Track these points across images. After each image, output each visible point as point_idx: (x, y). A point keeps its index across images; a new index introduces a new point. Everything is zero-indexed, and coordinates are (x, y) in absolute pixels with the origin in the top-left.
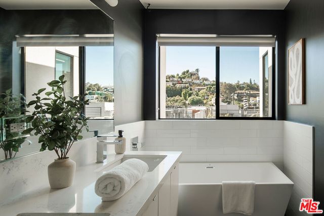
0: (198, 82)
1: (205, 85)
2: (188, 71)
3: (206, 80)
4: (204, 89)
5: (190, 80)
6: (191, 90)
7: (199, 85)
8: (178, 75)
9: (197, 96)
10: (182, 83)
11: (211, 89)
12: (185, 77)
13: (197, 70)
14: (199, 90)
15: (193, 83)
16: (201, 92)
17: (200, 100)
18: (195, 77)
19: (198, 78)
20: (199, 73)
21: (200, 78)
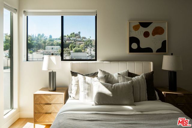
0: (80, 39)
1: (83, 41)
2: (74, 33)
3: (85, 38)
4: (82, 43)
5: (75, 38)
6: (75, 44)
7: (80, 41)
8: (68, 35)
9: (78, 47)
10: (70, 40)
11: (87, 44)
12: (72, 36)
13: (79, 33)
14: (80, 44)
15: (77, 40)
17: (80, 50)
18: (78, 36)
19: (80, 37)
20: (80, 34)
21: (81, 37)
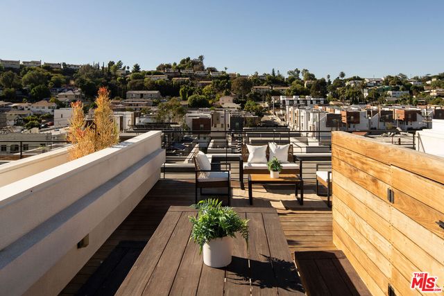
0: (202, 73)
1: (211, 78)
2: (188, 59)
3: (213, 70)
4: (209, 84)
5: (191, 71)
6: (192, 85)
7: (203, 78)
8: (175, 64)
9: (200, 94)
10: (181, 76)
11: (219, 85)
12: (185, 67)
13: (201, 58)
14: (204, 85)
15: (196, 76)
16: (206, 88)
17: (204, 99)
18: (198, 67)
19: (202, 68)
21: (206, 68)
